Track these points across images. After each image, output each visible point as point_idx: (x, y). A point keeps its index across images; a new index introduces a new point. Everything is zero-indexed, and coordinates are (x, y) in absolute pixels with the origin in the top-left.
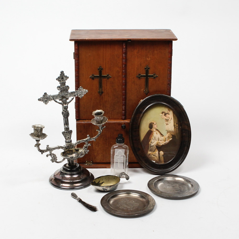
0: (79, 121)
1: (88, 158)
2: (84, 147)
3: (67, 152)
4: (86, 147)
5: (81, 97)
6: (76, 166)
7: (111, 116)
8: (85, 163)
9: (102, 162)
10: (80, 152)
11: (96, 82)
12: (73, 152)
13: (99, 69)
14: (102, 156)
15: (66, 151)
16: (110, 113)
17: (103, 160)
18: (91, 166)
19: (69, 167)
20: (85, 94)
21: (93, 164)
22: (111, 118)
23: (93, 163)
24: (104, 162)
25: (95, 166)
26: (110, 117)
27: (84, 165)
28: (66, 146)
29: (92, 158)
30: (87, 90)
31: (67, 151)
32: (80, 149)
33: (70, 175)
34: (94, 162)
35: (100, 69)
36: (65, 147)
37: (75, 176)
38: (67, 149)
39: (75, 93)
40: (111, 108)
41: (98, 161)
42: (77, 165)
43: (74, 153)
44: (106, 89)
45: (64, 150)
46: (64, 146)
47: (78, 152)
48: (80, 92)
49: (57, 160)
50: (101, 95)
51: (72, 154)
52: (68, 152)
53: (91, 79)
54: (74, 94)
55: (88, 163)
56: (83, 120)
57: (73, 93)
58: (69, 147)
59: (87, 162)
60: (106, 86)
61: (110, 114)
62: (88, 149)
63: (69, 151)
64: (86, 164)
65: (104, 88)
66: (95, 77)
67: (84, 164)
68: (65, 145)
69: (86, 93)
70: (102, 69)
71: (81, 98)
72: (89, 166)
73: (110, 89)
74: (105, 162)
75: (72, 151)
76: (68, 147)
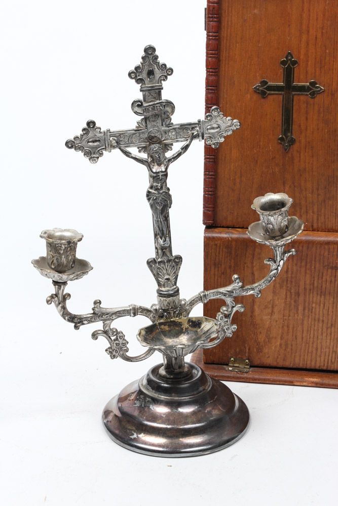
0: (212, 232)
1: (238, 350)
2: (220, 313)
3: (162, 327)
4: (227, 316)
5: (214, 144)
6: (189, 376)
7: (318, 220)
8: (227, 365)
9: (281, 364)
10: (206, 329)
11: (274, 104)
12: (182, 329)
13: (283, 63)
14: (281, 345)
15: (157, 323)
16: (316, 210)
17: (284, 360)
18: (245, 375)
19: (168, 376)
20: (230, 133)
21: (251, 369)
22: (315, 226)
23: (251, 366)
24: (288, 364)
25: (257, 377)
26: (315, 221)
27: (224, 369)
28: (157, 307)
29: (249, 349)
30: (235, 121)
31: (161, 324)
32: (204, 320)
33: (168, 404)
34: (257, 362)
35: (289, 62)
36: (156, 310)
37: (186, 410)
38: (161, 317)
39: (193, 128)
40: (318, 195)
41: (269, 361)
42: (196, 372)
43: (184, 333)
44: (306, 129)
45: (153, 322)
46: (152, 307)
47: (199, 330)
48: (213, 128)
49: (127, 350)
50: (286, 150)
51: (177, 335)
52: (166, 328)
53: (255, 96)
54: (190, 133)
55: (235, 365)
56: (228, 227)
57: (187, 129)
58: (168, 310)
59: (234, 362)
60: (307, 119)
61: (313, 212)
62: (233, 323)
63: (169, 326)
64: (231, 367)
65: (300, 126)
66: (271, 88)
67: (225, 366)
68: (156, 303)
69: (233, 131)
70: (295, 63)
71: (213, 146)
72: (238, 375)
73: (318, 129)
74: (291, 366)
75: (180, 324)
76: (164, 310)
